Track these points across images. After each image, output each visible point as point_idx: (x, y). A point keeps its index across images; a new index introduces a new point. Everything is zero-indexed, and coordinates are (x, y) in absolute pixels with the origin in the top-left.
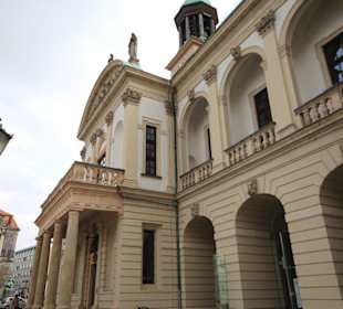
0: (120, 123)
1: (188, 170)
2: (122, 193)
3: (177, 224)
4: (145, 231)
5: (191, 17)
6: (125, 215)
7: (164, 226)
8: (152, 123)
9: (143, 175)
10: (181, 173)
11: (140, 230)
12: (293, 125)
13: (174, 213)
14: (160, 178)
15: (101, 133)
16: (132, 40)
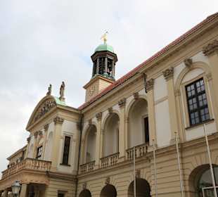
0: (51, 132)
1: (85, 162)
2: (49, 175)
3: (76, 191)
4: (59, 194)
5: (100, 59)
6: (50, 186)
7: (70, 192)
8: (68, 135)
9: (61, 164)
10: (81, 164)
11: (57, 194)
12: (125, 157)
13: (75, 185)
14: (70, 166)
15: (41, 133)
16: (62, 86)
